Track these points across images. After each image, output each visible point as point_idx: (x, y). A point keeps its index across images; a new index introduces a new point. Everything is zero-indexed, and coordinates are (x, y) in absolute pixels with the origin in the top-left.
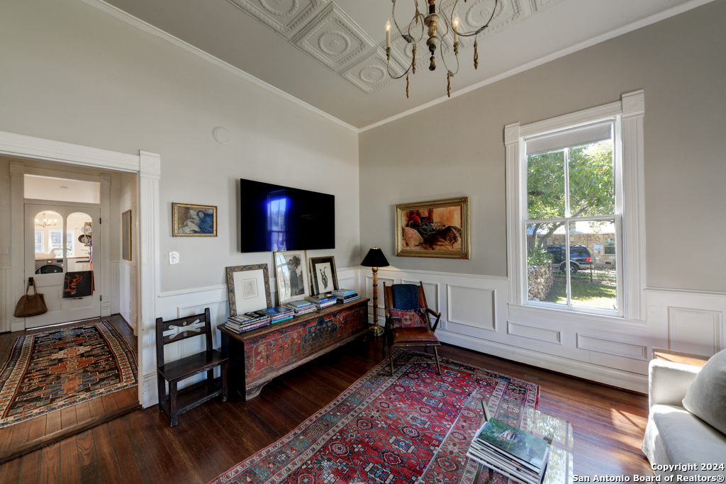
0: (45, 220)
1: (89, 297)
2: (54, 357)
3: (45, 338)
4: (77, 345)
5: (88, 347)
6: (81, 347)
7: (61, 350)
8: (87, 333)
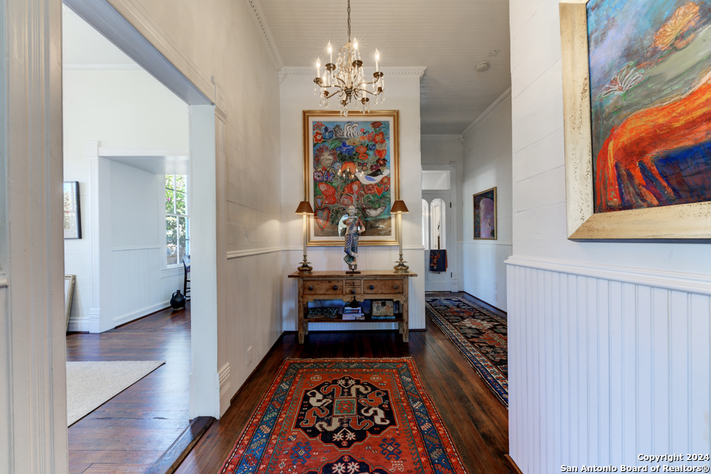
1: (444, 272)
2: (467, 325)
3: (433, 303)
4: (470, 316)
5: (485, 322)
6: (479, 320)
7: (463, 319)
8: (462, 306)
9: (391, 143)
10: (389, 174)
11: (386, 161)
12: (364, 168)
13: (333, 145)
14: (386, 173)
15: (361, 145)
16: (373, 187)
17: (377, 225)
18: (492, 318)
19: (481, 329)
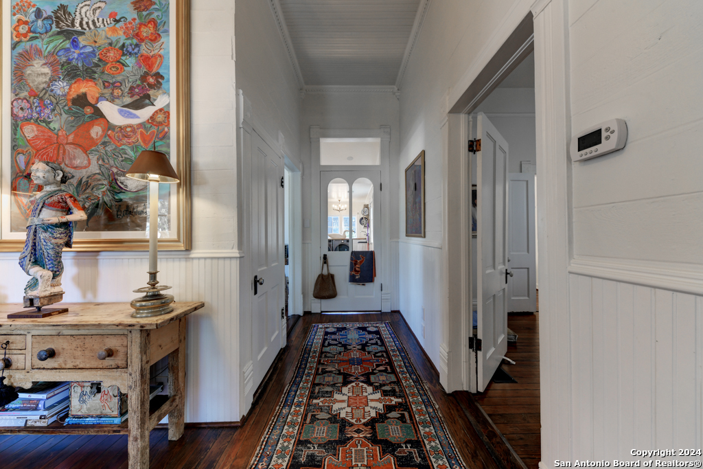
0: (340, 205)
1: (371, 284)
2: (336, 407)
3: (333, 337)
4: (362, 375)
5: (378, 395)
6: (370, 389)
7: (345, 383)
8: (372, 344)
9: (170, 42)
10: (168, 105)
11: (162, 77)
12: (117, 92)
13: (52, 45)
14: (160, 102)
15: (110, 44)
16: (134, 131)
17: (140, 209)
18: (398, 382)
19: (353, 421)
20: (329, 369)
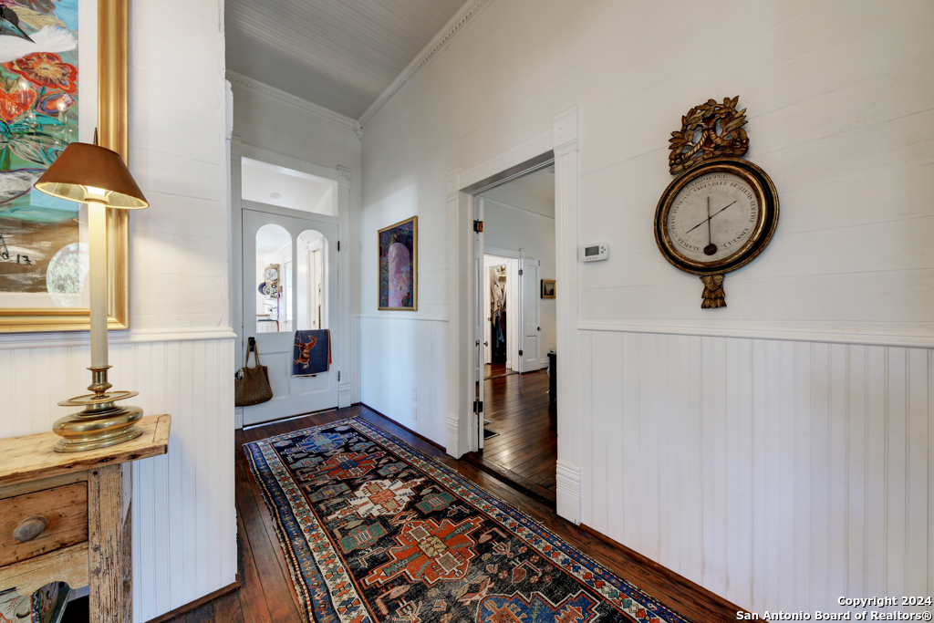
2: (362, 511)
3: (293, 450)
4: (368, 474)
5: (400, 484)
6: (387, 482)
7: (354, 487)
8: (355, 443)
18: (410, 466)
19: (392, 513)
20: (320, 483)
